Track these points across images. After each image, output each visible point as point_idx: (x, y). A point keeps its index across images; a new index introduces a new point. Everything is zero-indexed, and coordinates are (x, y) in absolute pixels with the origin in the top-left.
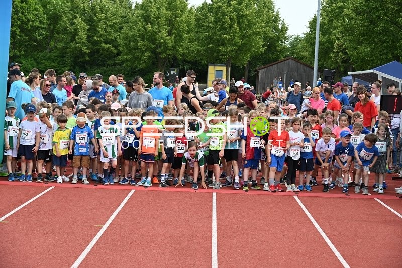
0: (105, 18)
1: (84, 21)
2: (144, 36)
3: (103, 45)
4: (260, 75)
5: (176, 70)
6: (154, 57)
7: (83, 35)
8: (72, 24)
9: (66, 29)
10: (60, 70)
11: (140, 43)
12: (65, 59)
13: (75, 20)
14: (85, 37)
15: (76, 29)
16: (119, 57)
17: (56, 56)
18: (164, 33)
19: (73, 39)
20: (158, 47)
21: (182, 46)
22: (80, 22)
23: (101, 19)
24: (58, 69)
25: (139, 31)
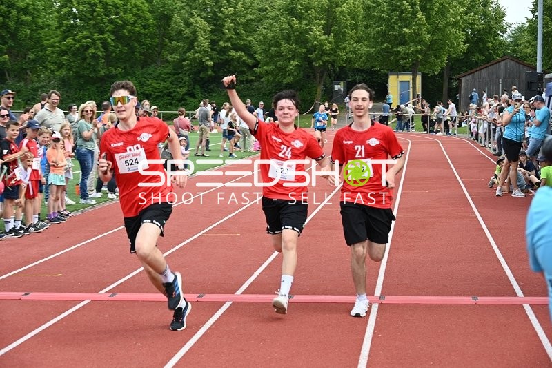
0: (235, 14)
1: (205, 19)
2: (289, 36)
3: (232, 53)
4: (463, 84)
5: (342, 83)
6: (307, 66)
7: (204, 41)
8: (188, 25)
9: (180, 33)
10: (174, 91)
11: (284, 47)
12: (180, 75)
13: (192, 20)
14: (206, 43)
15: (194, 33)
16: (255, 69)
17: (167, 74)
18: (317, 31)
19: (191, 47)
20: (310, 51)
21: (344, 48)
22: (200, 22)
23: (227, 16)
24: (171, 91)
25: (282, 29)
